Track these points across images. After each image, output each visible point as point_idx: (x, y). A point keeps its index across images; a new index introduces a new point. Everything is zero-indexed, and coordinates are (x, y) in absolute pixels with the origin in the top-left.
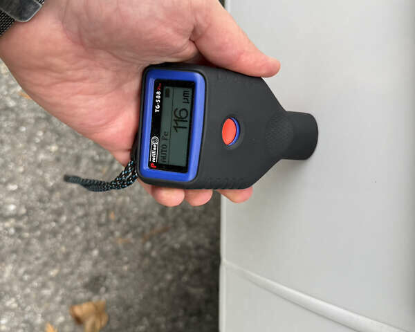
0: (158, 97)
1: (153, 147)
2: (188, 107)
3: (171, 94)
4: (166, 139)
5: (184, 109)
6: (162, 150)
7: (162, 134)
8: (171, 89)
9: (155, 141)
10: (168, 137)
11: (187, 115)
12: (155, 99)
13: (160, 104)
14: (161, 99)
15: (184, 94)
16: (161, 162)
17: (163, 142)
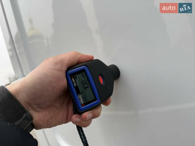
0: (73, 81)
1: (80, 99)
2: (86, 78)
3: (78, 78)
4: (83, 93)
5: (85, 80)
6: (84, 98)
7: (81, 92)
8: (77, 76)
9: (80, 96)
10: (84, 92)
11: (87, 81)
12: (73, 82)
13: (75, 82)
14: (75, 81)
15: (82, 75)
16: (85, 102)
17: (83, 95)
